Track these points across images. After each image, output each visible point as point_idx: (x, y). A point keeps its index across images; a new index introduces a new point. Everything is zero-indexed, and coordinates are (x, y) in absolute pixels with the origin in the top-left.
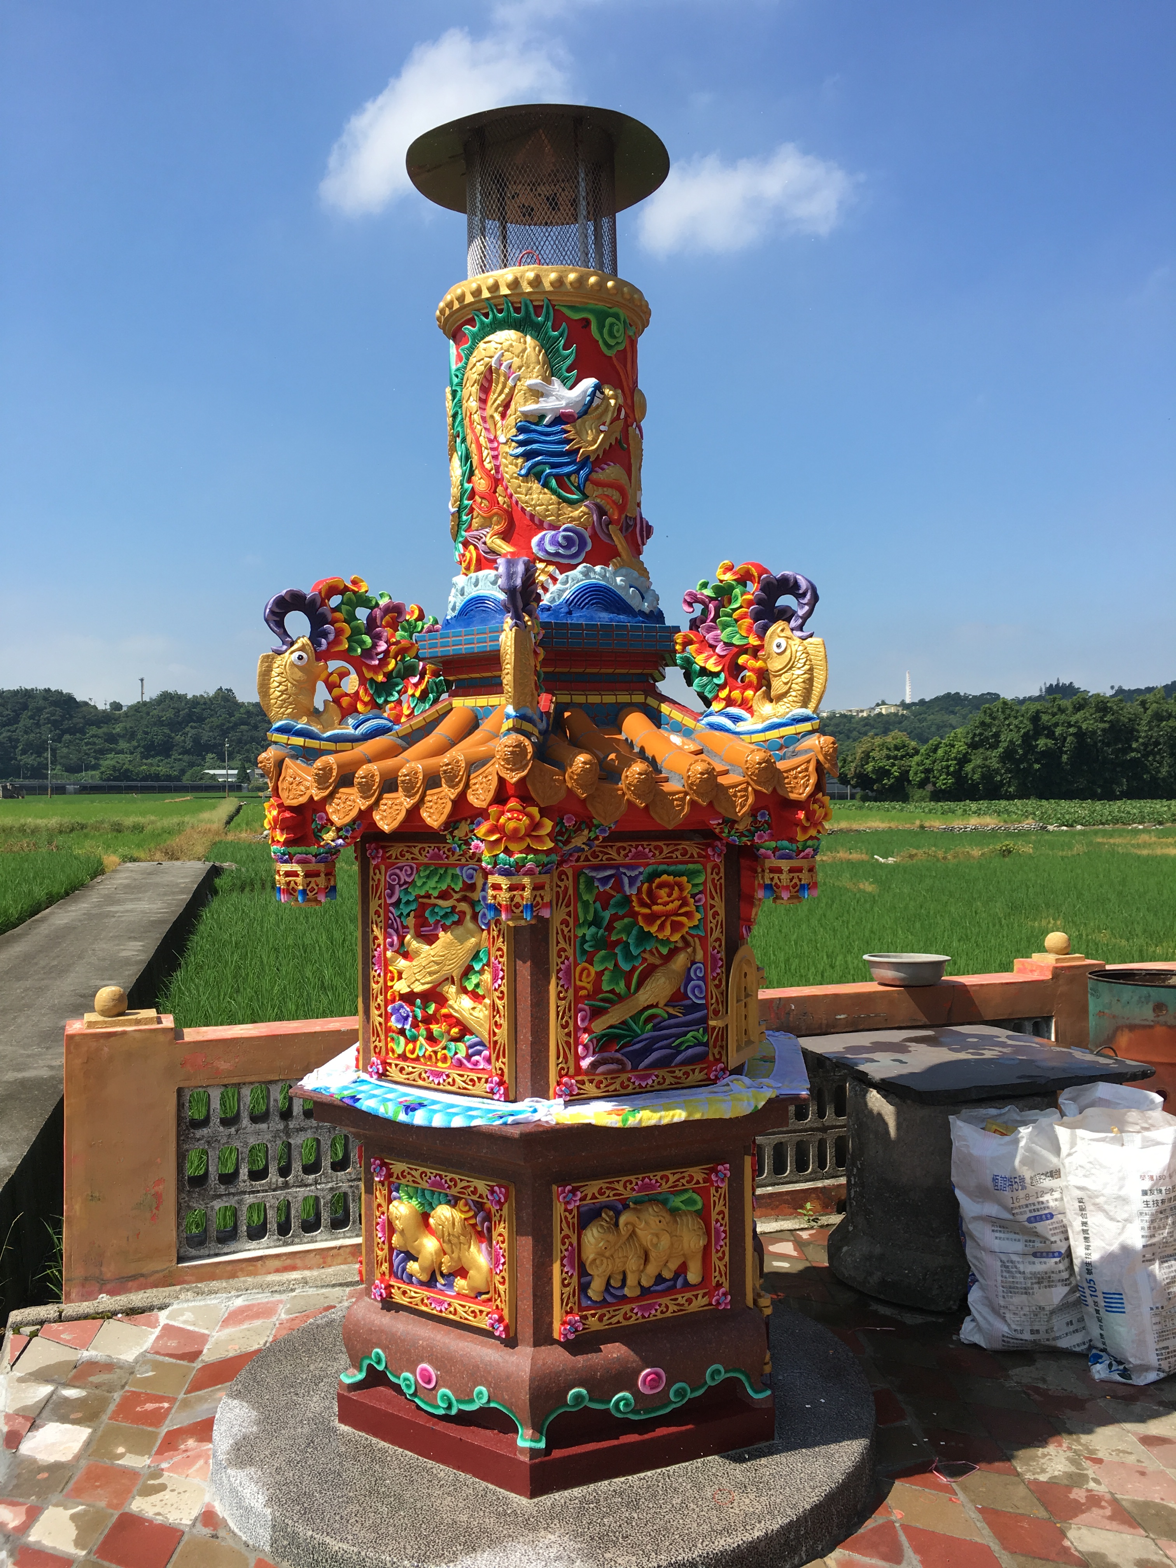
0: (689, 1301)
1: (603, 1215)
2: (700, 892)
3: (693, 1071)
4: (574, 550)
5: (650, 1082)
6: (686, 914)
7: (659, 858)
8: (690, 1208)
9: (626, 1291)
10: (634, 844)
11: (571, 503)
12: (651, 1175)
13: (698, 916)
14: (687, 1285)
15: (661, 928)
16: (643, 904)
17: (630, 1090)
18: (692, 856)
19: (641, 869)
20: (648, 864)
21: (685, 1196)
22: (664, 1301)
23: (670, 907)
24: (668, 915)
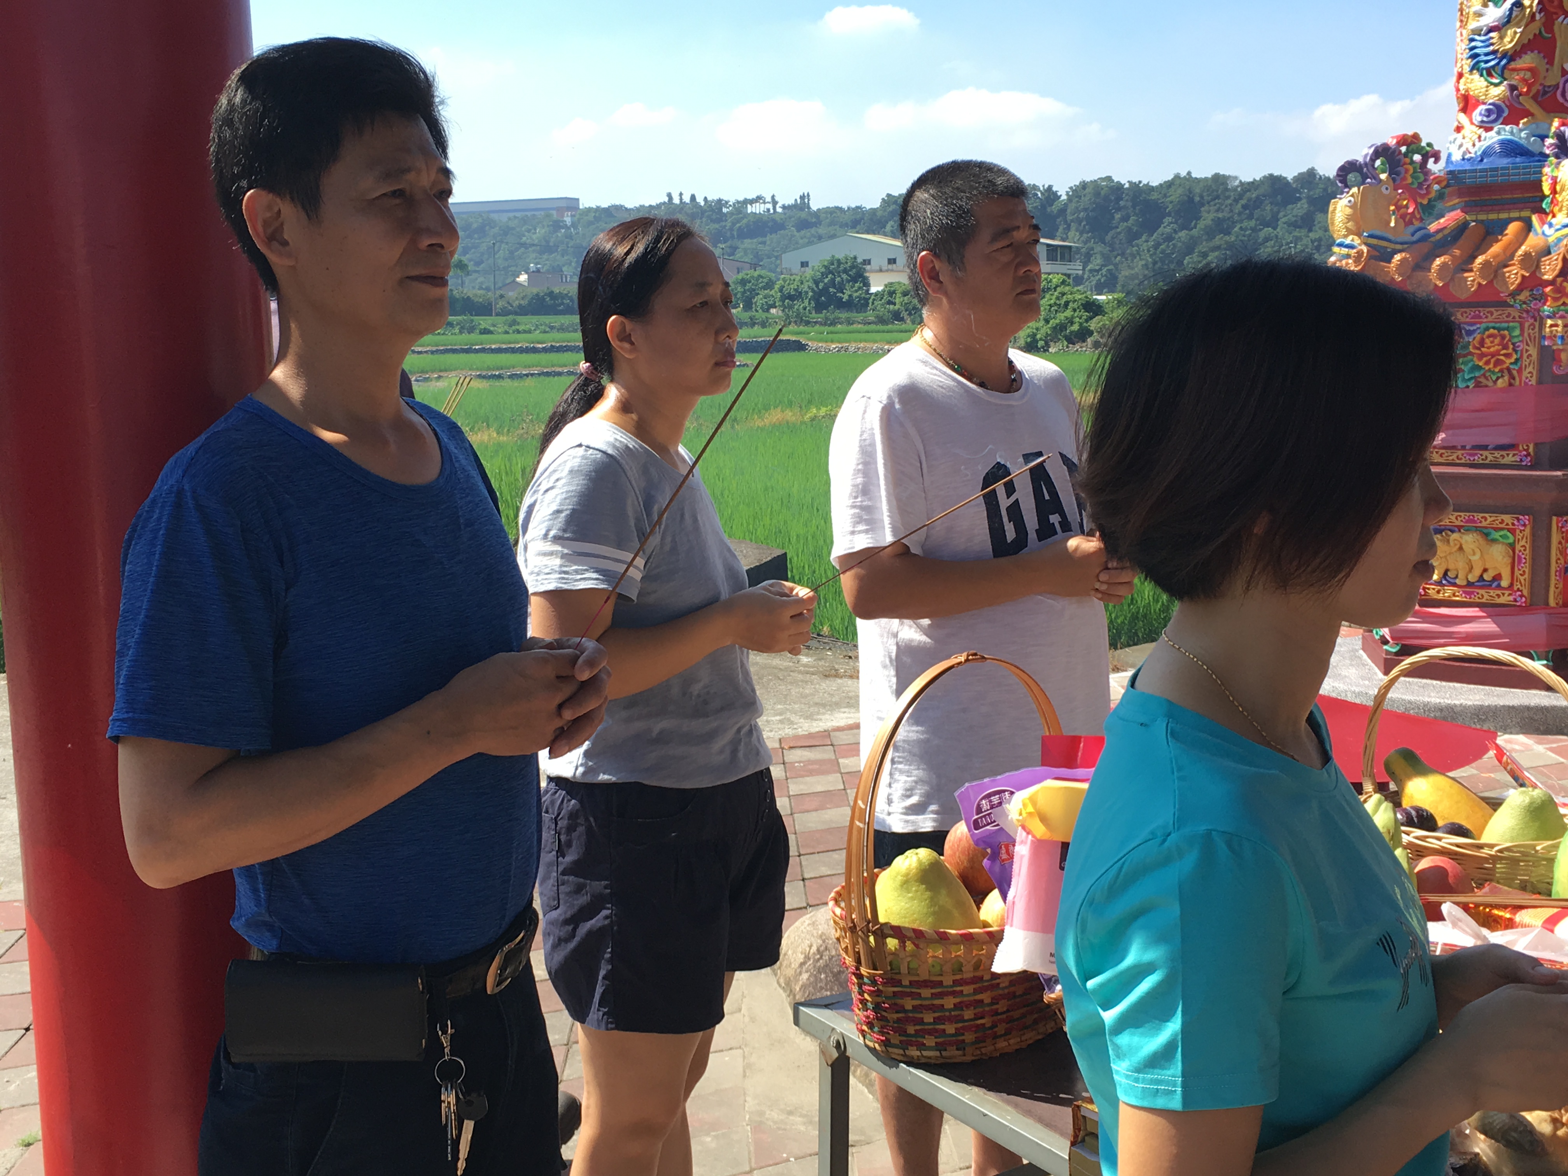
0: (1498, 596)
1: (1444, 534)
2: (1520, 341)
3: (1508, 455)
4: (1493, 117)
5: (1476, 458)
6: (1506, 355)
7: (1490, 319)
8: (1505, 541)
9: (1458, 581)
10: (1473, 310)
11: (1496, 85)
12: (1475, 514)
13: (1515, 356)
14: (1499, 587)
15: (1487, 363)
16: (1475, 348)
17: (1463, 461)
18: (1514, 318)
19: (1478, 326)
20: (1481, 323)
21: (1502, 533)
22: (1482, 592)
23: (1492, 350)
24: (1493, 355)
